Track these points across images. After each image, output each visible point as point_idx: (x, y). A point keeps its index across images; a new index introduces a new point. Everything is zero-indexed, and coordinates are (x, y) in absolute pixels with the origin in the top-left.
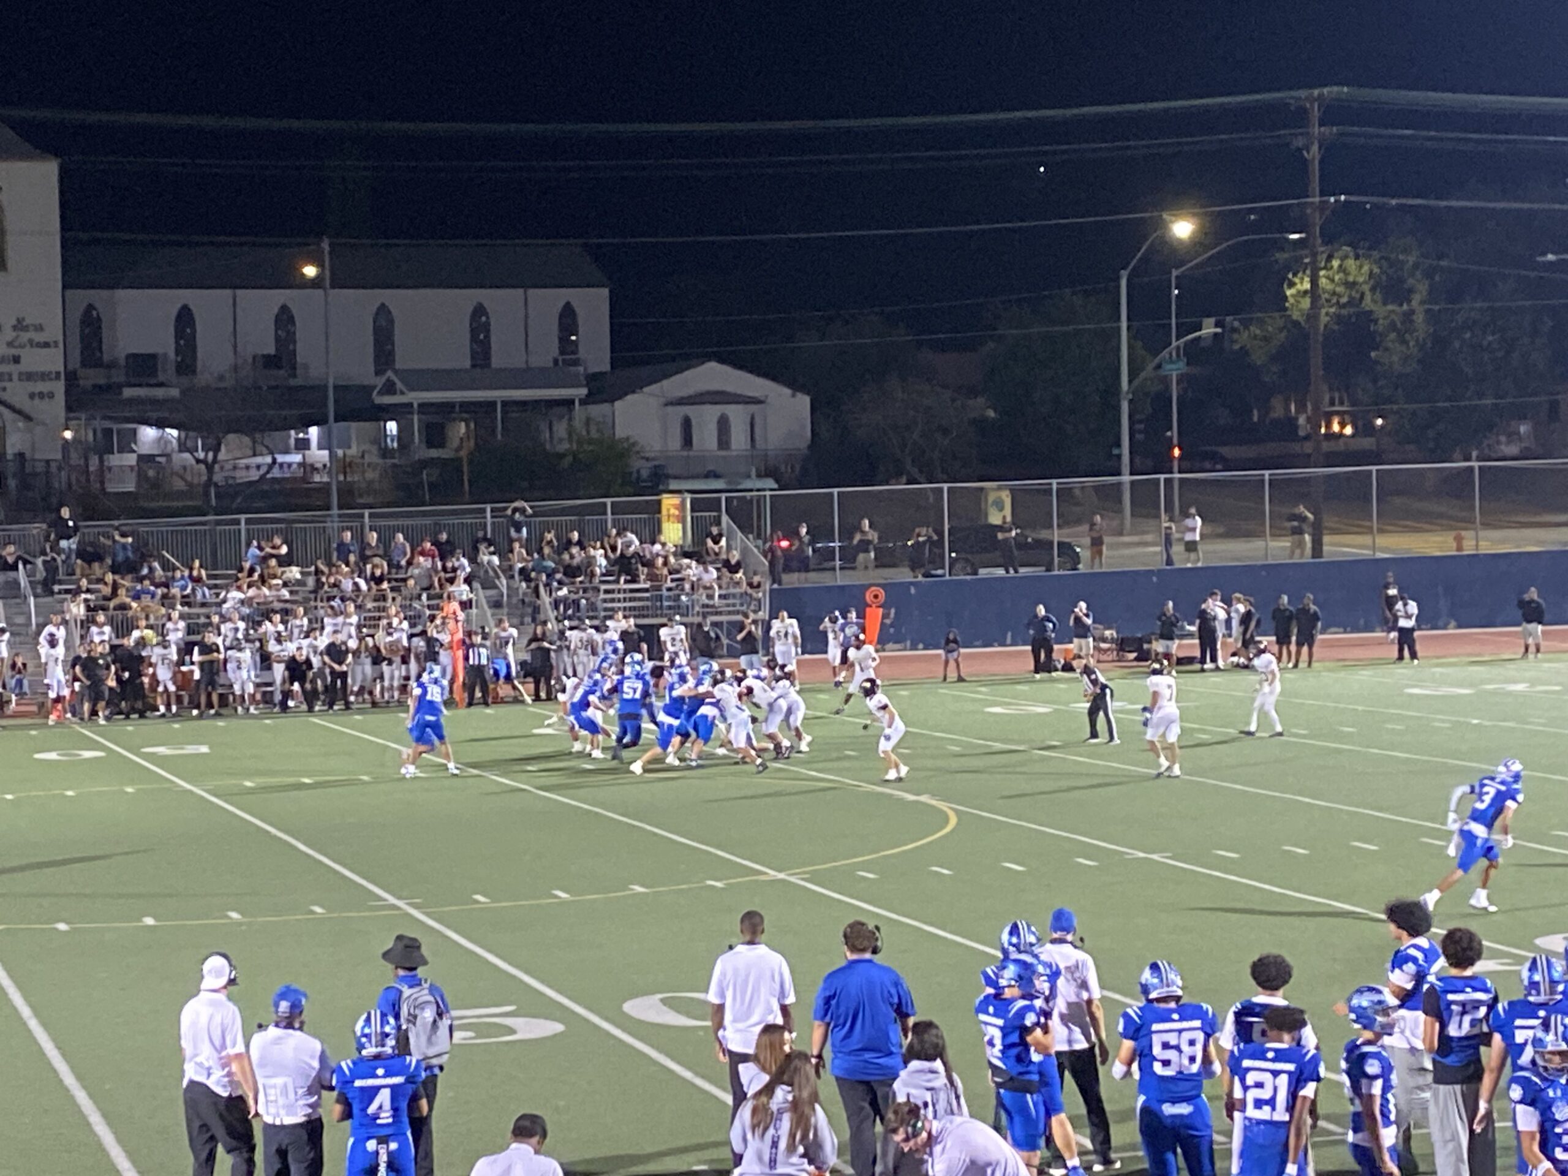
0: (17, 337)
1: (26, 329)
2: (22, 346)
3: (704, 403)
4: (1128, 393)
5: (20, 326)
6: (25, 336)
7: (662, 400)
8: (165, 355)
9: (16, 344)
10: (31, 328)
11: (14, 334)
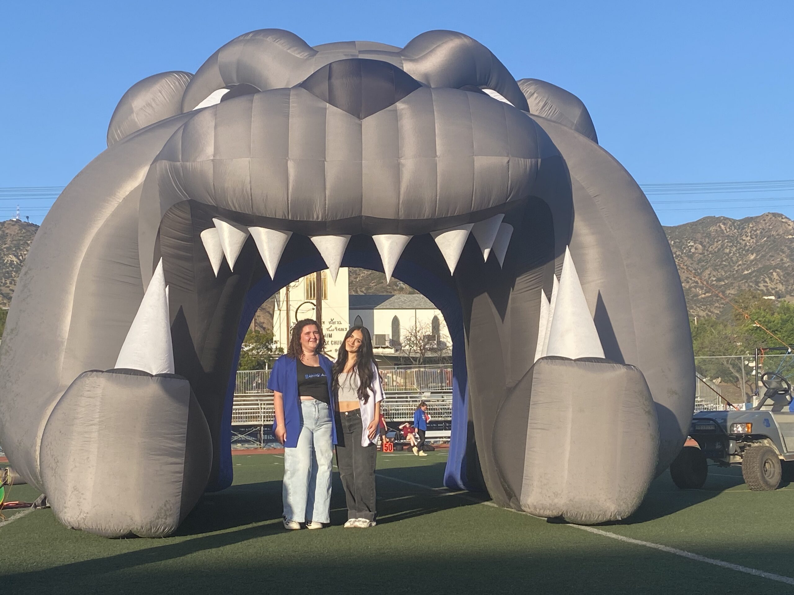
0: (331, 326)
1: (334, 323)
2: (332, 330)
5: (332, 322)
6: (334, 326)
8: (389, 335)
9: (330, 329)
10: (336, 323)
11: (330, 326)
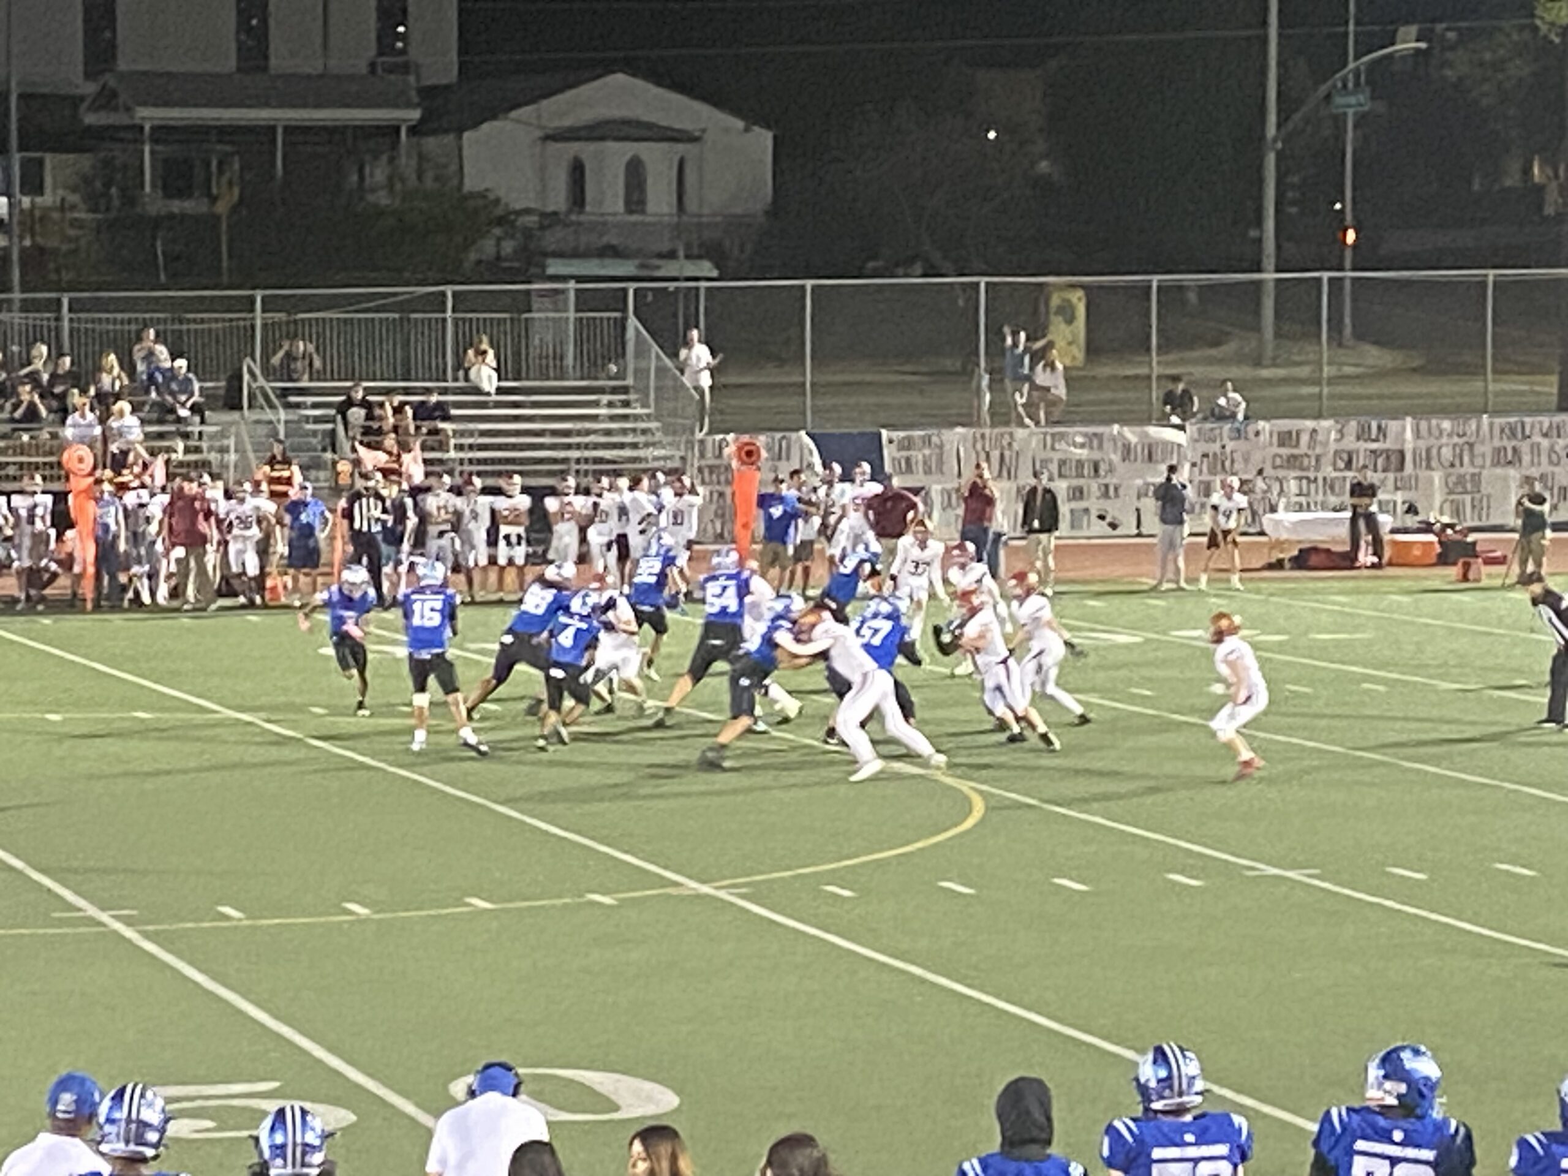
3: (602, 138)
4: (1275, 140)
7: (539, 133)
